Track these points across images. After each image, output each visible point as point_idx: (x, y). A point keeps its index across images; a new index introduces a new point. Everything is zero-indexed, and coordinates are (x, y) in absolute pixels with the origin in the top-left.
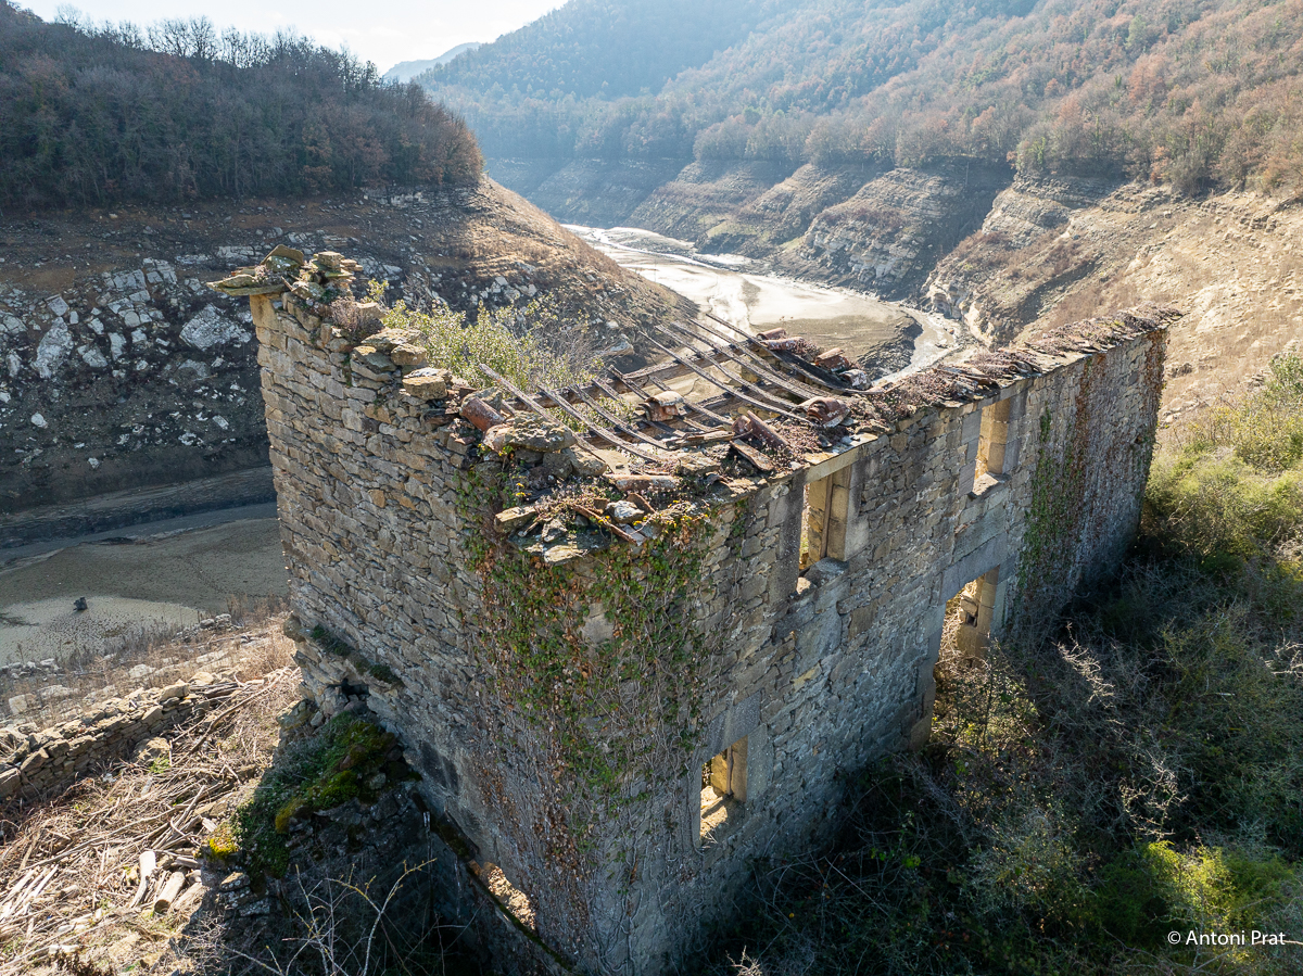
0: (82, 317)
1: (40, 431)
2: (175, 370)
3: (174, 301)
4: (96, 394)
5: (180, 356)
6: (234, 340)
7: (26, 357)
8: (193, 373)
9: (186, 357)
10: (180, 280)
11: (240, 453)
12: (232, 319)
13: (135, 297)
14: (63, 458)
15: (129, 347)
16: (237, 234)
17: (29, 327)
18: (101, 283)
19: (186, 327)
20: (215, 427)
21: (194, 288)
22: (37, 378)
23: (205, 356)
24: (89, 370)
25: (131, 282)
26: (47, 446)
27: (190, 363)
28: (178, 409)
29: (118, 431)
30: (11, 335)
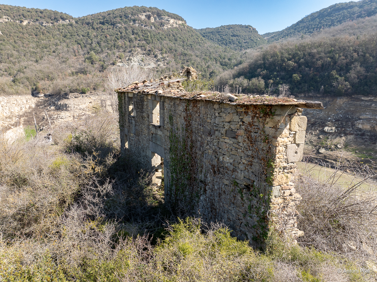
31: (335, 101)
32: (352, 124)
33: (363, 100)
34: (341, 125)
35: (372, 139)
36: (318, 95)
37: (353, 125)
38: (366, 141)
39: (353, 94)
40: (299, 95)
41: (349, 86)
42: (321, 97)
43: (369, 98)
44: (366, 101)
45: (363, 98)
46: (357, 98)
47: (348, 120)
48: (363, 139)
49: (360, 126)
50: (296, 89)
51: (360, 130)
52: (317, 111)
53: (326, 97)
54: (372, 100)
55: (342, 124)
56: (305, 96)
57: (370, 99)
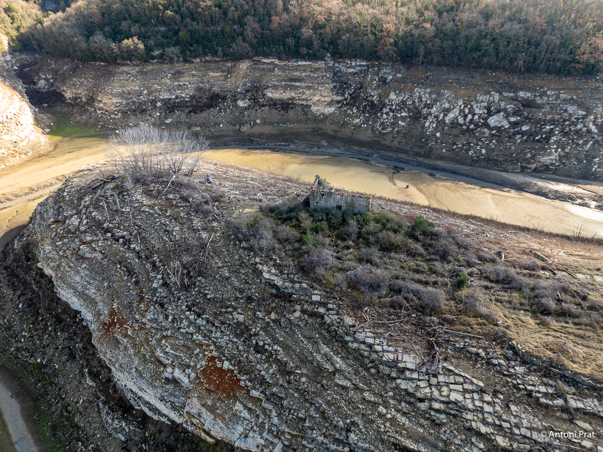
0: (465, 107)
1: (437, 138)
2: (480, 130)
3: (492, 108)
4: (456, 132)
5: (484, 127)
6: (503, 126)
7: (445, 115)
8: (484, 133)
9: (485, 128)
10: (499, 102)
11: (483, 162)
12: (507, 119)
13: (482, 104)
14: (438, 147)
15: (472, 119)
16: (529, 88)
17: (450, 107)
18: (475, 98)
19: (491, 118)
20: (481, 152)
21: (501, 105)
22: (444, 123)
23: (491, 129)
24: (458, 124)
25: (484, 99)
26: (437, 142)
27: (486, 130)
28: (474, 143)
29: (455, 144)
30: (444, 108)
31: (237, 65)
32: (262, 93)
33: (264, 63)
34: (253, 97)
35: (284, 108)
36: (217, 59)
37: (264, 95)
38: (279, 111)
39: (254, 56)
40: (194, 60)
41: (249, 49)
42: (220, 61)
43: (270, 60)
44: (268, 64)
45: (264, 60)
46: (258, 61)
47: (257, 89)
48: (276, 109)
49: (270, 95)
50: (188, 53)
51: (271, 99)
52: (221, 81)
53: (226, 61)
54: (273, 62)
55: (253, 95)
56: (201, 61)
57: (271, 62)
